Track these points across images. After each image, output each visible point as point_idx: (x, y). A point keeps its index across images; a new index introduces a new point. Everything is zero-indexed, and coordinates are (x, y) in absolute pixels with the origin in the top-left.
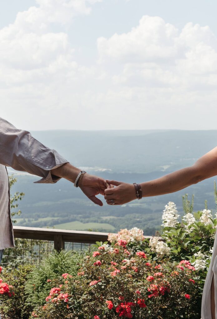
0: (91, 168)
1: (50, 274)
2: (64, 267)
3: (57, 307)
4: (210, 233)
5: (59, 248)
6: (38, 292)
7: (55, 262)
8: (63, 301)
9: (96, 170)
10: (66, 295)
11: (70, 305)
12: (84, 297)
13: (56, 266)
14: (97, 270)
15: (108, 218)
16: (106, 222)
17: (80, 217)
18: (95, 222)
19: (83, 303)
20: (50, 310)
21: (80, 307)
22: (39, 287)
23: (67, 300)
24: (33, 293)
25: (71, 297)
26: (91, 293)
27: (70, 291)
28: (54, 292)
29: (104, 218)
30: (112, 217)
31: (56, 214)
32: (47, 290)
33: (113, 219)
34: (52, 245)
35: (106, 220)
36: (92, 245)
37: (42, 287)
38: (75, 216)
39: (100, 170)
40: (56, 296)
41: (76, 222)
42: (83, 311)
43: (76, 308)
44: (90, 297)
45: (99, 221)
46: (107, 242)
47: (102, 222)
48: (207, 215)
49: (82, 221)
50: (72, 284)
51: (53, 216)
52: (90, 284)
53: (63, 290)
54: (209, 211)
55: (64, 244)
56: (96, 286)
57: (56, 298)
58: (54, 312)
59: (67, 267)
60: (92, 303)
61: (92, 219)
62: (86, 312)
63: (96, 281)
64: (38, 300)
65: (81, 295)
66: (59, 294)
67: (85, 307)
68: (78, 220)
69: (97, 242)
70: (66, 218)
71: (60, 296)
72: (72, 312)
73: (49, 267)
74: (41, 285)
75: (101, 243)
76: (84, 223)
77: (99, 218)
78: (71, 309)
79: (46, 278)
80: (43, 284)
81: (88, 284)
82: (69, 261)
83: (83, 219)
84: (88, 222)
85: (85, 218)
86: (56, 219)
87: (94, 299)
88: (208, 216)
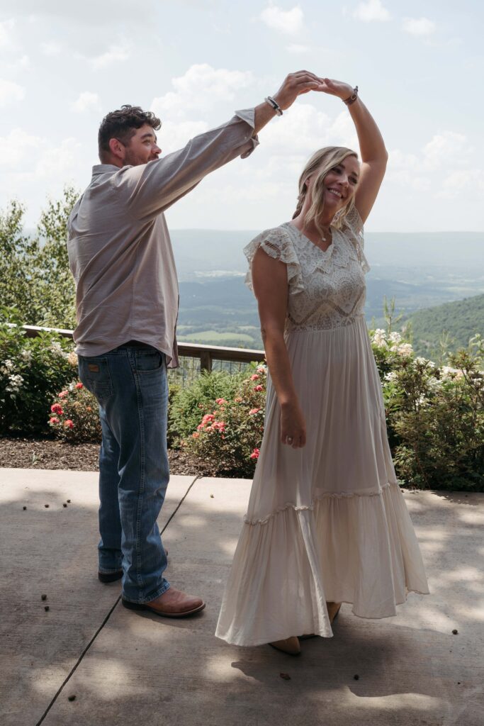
0: (230, 272)
1: (200, 398)
2: (215, 390)
3: (210, 437)
4: (384, 357)
5: (206, 366)
6: (186, 417)
7: (206, 384)
8: (218, 431)
9: (235, 275)
10: (222, 424)
11: (225, 435)
12: (243, 427)
13: (206, 388)
14: (257, 396)
15: (247, 328)
16: (244, 332)
17: (216, 327)
18: (232, 332)
19: (241, 433)
20: (203, 440)
21: (237, 438)
22: (186, 411)
23: (223, 430)
24: (180, 418)
25: (227, 426)
26: (249, 423)
27: (226, 419)
28: (207, 419)
29: (242, 328)
30: (251, 327)
31: (189, 323)
32: (196, 415)
33: (253, 330)
34: (198, 362)
35: (245, 330)
36: (248, 365)
37: (191, 412)
38: (210, 324)
39: (239, 274)
40: (209, 425)
41: (212, 331)
42: (241, 443)
43: (233, 439)
44: (249, 427)
45: (237, 331)
46: (263, 362)
47: (239, 333)
48: (380, 335)
49: (217, 331)
50: (228, 411)
51: (186, 324)
52: (250, 412)
53: (217, 417)
54: (383, 331)
55: (211, 361)
56: (256, 415)
57: (209, 427)
58: (207, 442)
59: (219, 390)
60: (252, 434)
61: (228, 328)
62: (244, 444)
63: (256, 410)
64: (186, 426)
65: (239, 424)
66: (213, 422)
67: (243, 438)
68: (213, 330)
69: (252, 362)
70: (201, 327)
71: (215, 424)
72: (228, 444)
73: (199, 389)
74: (189, 409)
75: (257, 363)
76: (220, 333)
77: (236, 328)
78: (226, 440)
79: (196, 401)
80: (192, 408)
81: (247, 411)
82: (221, 383)
83: (218, 329)
84: (224, 332)
85: (221, 327)
86: (189, 327)
87: (253, 429)
88: (382, 337)
